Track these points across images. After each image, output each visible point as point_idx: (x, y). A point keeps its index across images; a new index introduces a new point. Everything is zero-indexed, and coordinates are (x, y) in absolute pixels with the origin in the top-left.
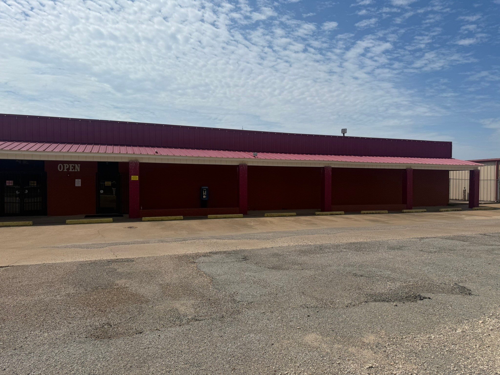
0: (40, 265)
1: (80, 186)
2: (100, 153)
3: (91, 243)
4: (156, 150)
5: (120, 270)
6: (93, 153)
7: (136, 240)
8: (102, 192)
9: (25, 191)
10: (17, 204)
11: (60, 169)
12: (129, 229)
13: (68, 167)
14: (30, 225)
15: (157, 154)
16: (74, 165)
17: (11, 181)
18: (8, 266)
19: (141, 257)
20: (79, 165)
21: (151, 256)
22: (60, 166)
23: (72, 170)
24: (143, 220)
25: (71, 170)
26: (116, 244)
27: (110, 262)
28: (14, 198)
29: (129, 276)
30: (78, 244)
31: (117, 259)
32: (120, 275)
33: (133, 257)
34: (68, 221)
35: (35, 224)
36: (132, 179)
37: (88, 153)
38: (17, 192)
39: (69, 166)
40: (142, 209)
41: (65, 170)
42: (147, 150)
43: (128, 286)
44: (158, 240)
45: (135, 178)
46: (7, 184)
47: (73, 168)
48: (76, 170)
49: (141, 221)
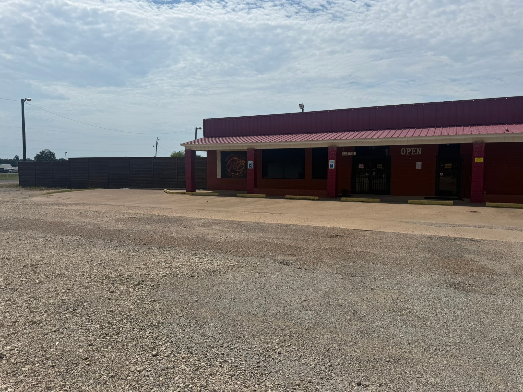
0: (396, 233)
1: (421, 168)
2: (443, 136)
3: (434, 222)
4: (506, 128)
5: (467, 247)
6: (436, 136)
7: (480, 224)
8: (442, 174)
9: (373, 173)
10: (366, 184)
11: (403, 153)
12: (472, 213)
13: (410, 151)
14: (378, 202)
15: (508, 132)
16: (415, 148)
17: (362, 165)
18: (372, 231)
19: (488, 239)
20: (420, 148)
21: (499, 240)
22: (403, 150)
23: (414, 153)
24: (486, 205)
25: (412, 154)
26: (459, 226)
27: (456, 239)
28: (364, 179)
29: (477, 253)
30: (423, 221)
31: (463, 238)
32: (469, 251)
33: (479, 239)
34: (410, 201)
35: (382, 202)
36: (476, 161)
37: (431, 136)
38: (367, 173)
39: (411, 149)
40: (486, 194)
41: (408, 154)
42: (495, 128)
43: (477, 260)
44: (506, 227)
45: (479, 160)
46: (360, 167)
47: (414, 151)
48: (417, 154)
49: (484, 206)
